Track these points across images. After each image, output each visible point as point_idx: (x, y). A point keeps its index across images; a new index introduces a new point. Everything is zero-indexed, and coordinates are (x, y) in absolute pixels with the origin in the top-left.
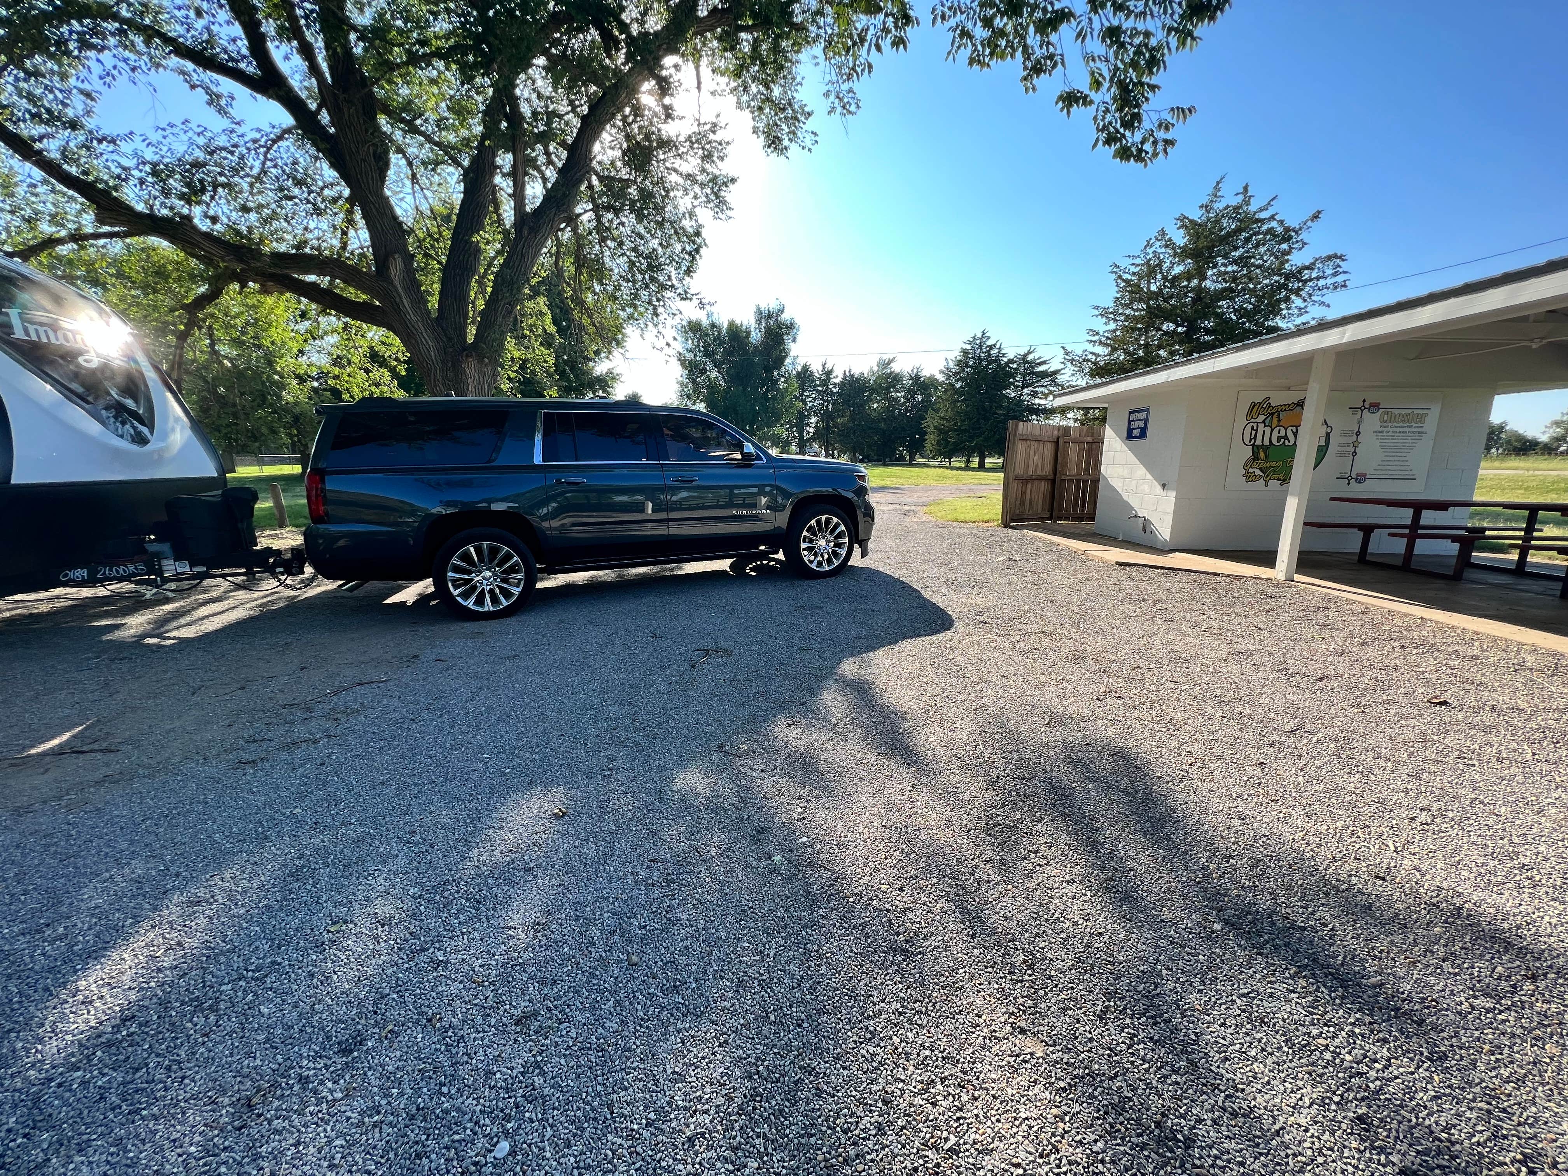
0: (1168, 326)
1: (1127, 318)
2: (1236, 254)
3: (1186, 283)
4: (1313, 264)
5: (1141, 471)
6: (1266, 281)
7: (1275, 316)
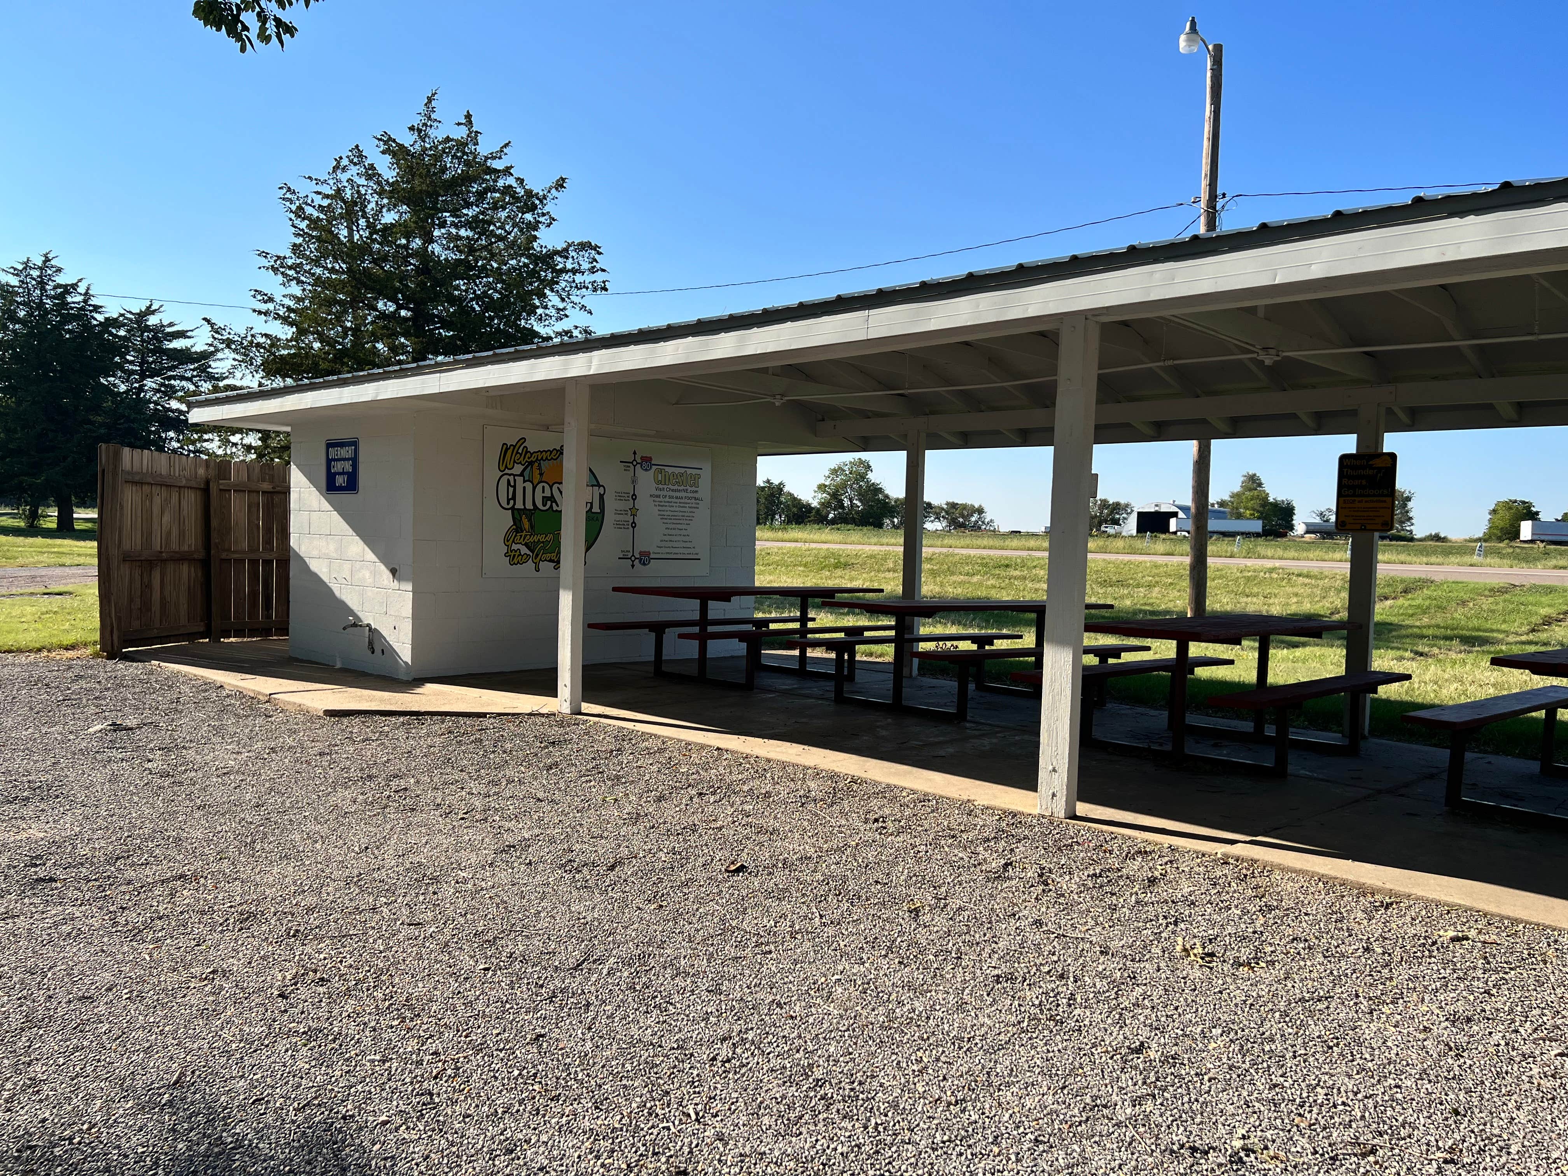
0: (385, 306)
1: (318, 280)
2: (470, 212)
3: (404, 241)
4: (566, 250)
5: (357, 547)
6: (513, 262)
7: (529, 315)
